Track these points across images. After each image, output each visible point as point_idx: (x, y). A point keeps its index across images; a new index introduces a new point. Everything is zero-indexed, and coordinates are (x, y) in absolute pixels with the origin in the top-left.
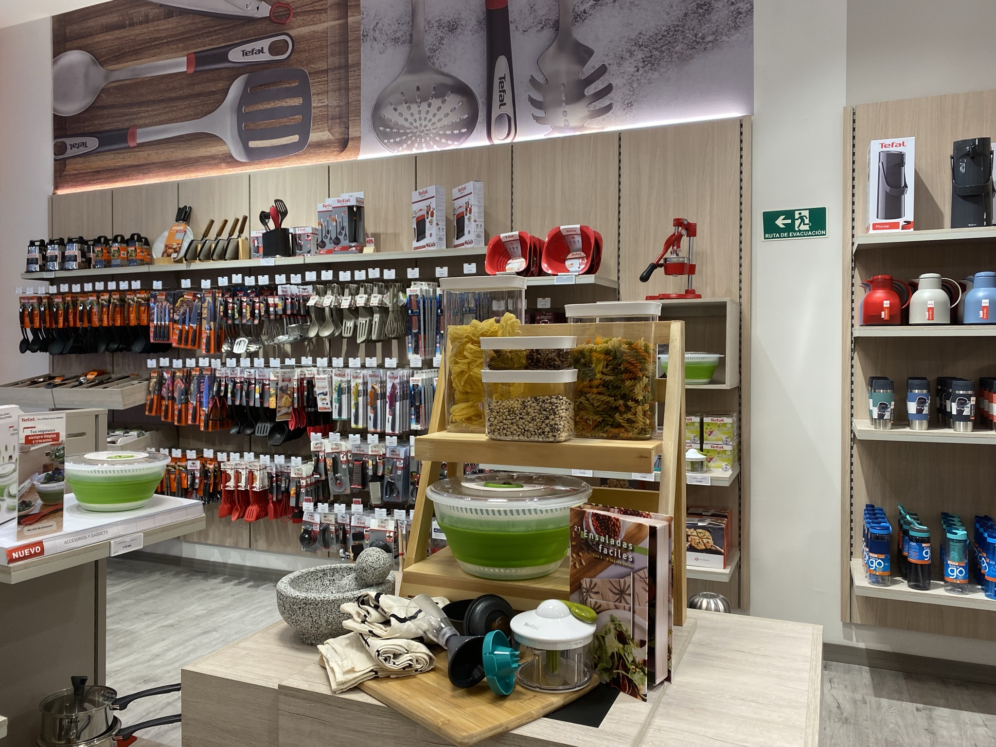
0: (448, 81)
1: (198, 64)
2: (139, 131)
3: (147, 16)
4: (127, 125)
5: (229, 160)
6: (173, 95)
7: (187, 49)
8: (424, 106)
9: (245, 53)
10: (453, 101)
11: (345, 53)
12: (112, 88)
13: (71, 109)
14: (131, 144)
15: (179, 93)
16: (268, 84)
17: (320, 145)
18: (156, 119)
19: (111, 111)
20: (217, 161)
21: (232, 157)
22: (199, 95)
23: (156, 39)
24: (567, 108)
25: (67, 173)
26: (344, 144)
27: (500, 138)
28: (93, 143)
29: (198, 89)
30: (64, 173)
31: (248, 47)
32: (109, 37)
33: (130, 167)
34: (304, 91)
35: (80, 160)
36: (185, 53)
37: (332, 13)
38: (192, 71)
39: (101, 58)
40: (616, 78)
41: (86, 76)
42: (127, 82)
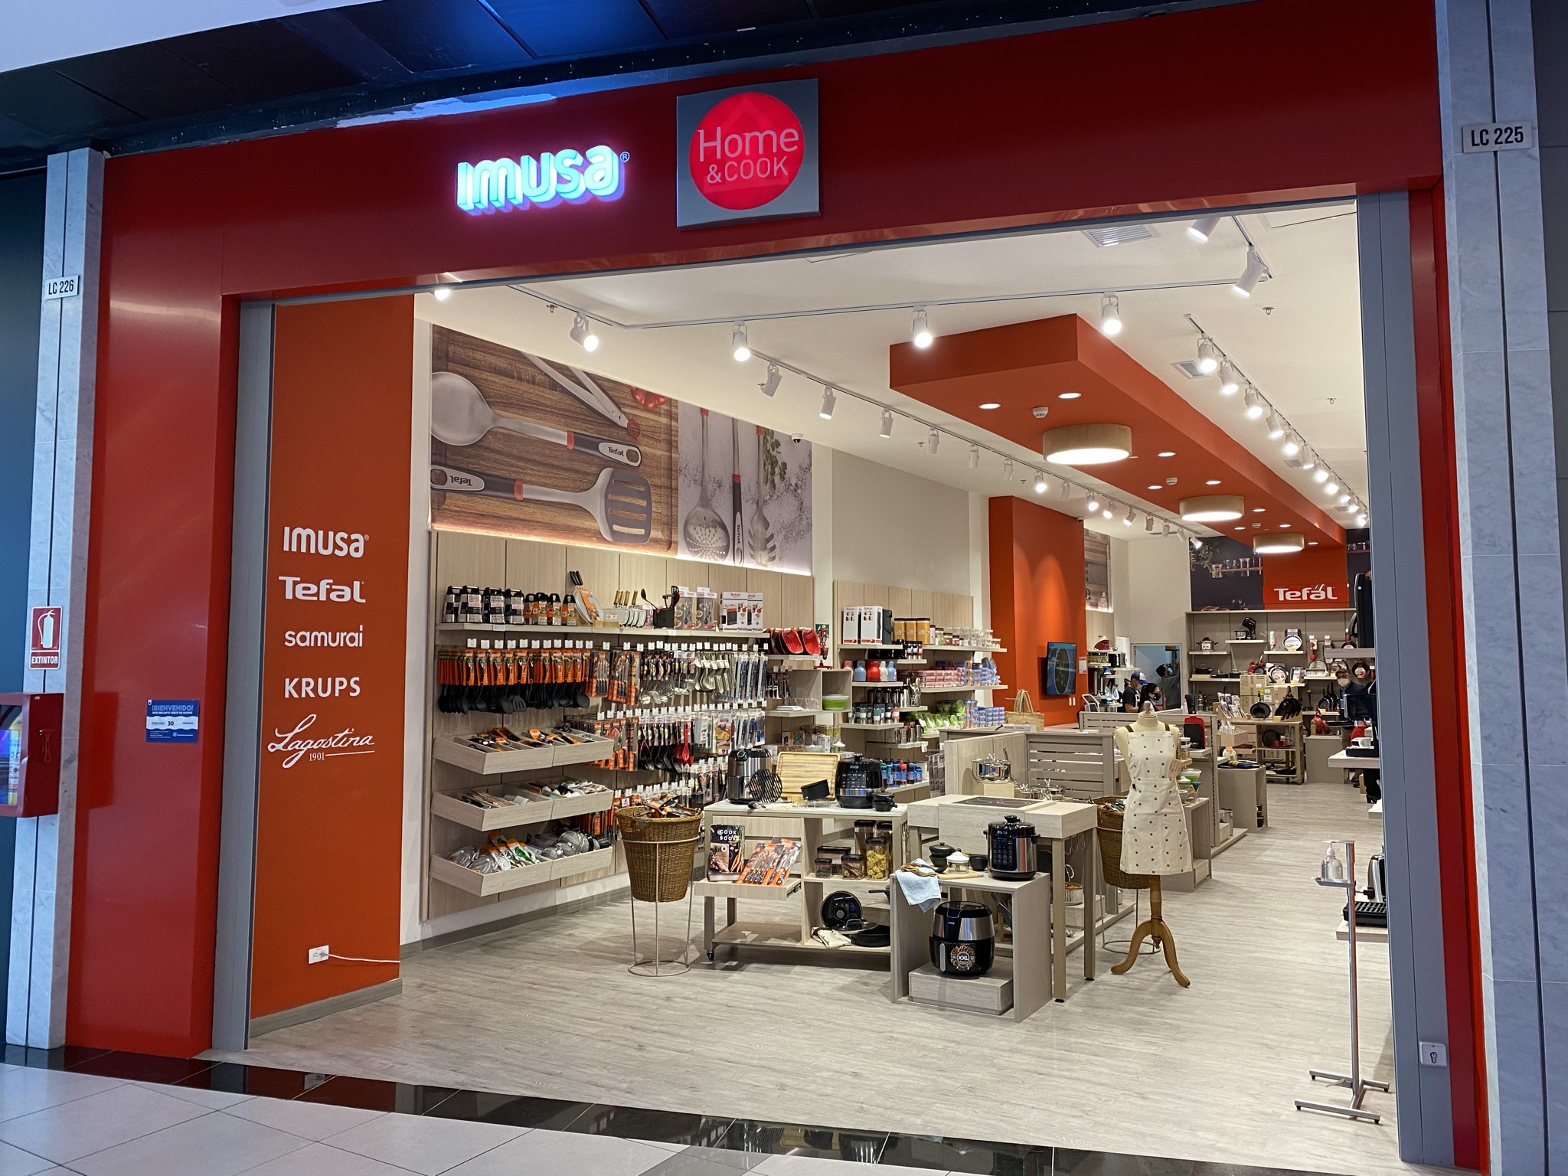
0: (718, 520)
1: (575, 445)
2: (525, 486)
3: (534, 377)
4: (513, 476)
5: (597, 536)
6: (556, 463)
7: (568, 426)
8: (708, 530)
9: (611, 450)
10: (720, 532)
11: (670, 478)
12: (500, 433)
13: (456, 437)
14: (518, 497)
15: (560, 463)
16: (626, 482)
17: (656, 541)
18: (543, 480)
19: (497, 456)
20: (590, 534)
21: (600, 534)
22: (577, 471)
23: (541, 404)
24: (761, 553)
25: (446, 507)
26: (670, 544)
27: (738, 564)
28: (478, 484)
29: (576, 465)
30: (444, 506)
31: (614, 446)
32: (497, 380)
33: (516, 519)
34: (647, 496)
35: (464, 497)
36: (566, 428)
37: (663, 445)
38: (571, 447)
39: (488, 397)
40: (777, 541)
41: (472, 410)
42: (514, 433)
